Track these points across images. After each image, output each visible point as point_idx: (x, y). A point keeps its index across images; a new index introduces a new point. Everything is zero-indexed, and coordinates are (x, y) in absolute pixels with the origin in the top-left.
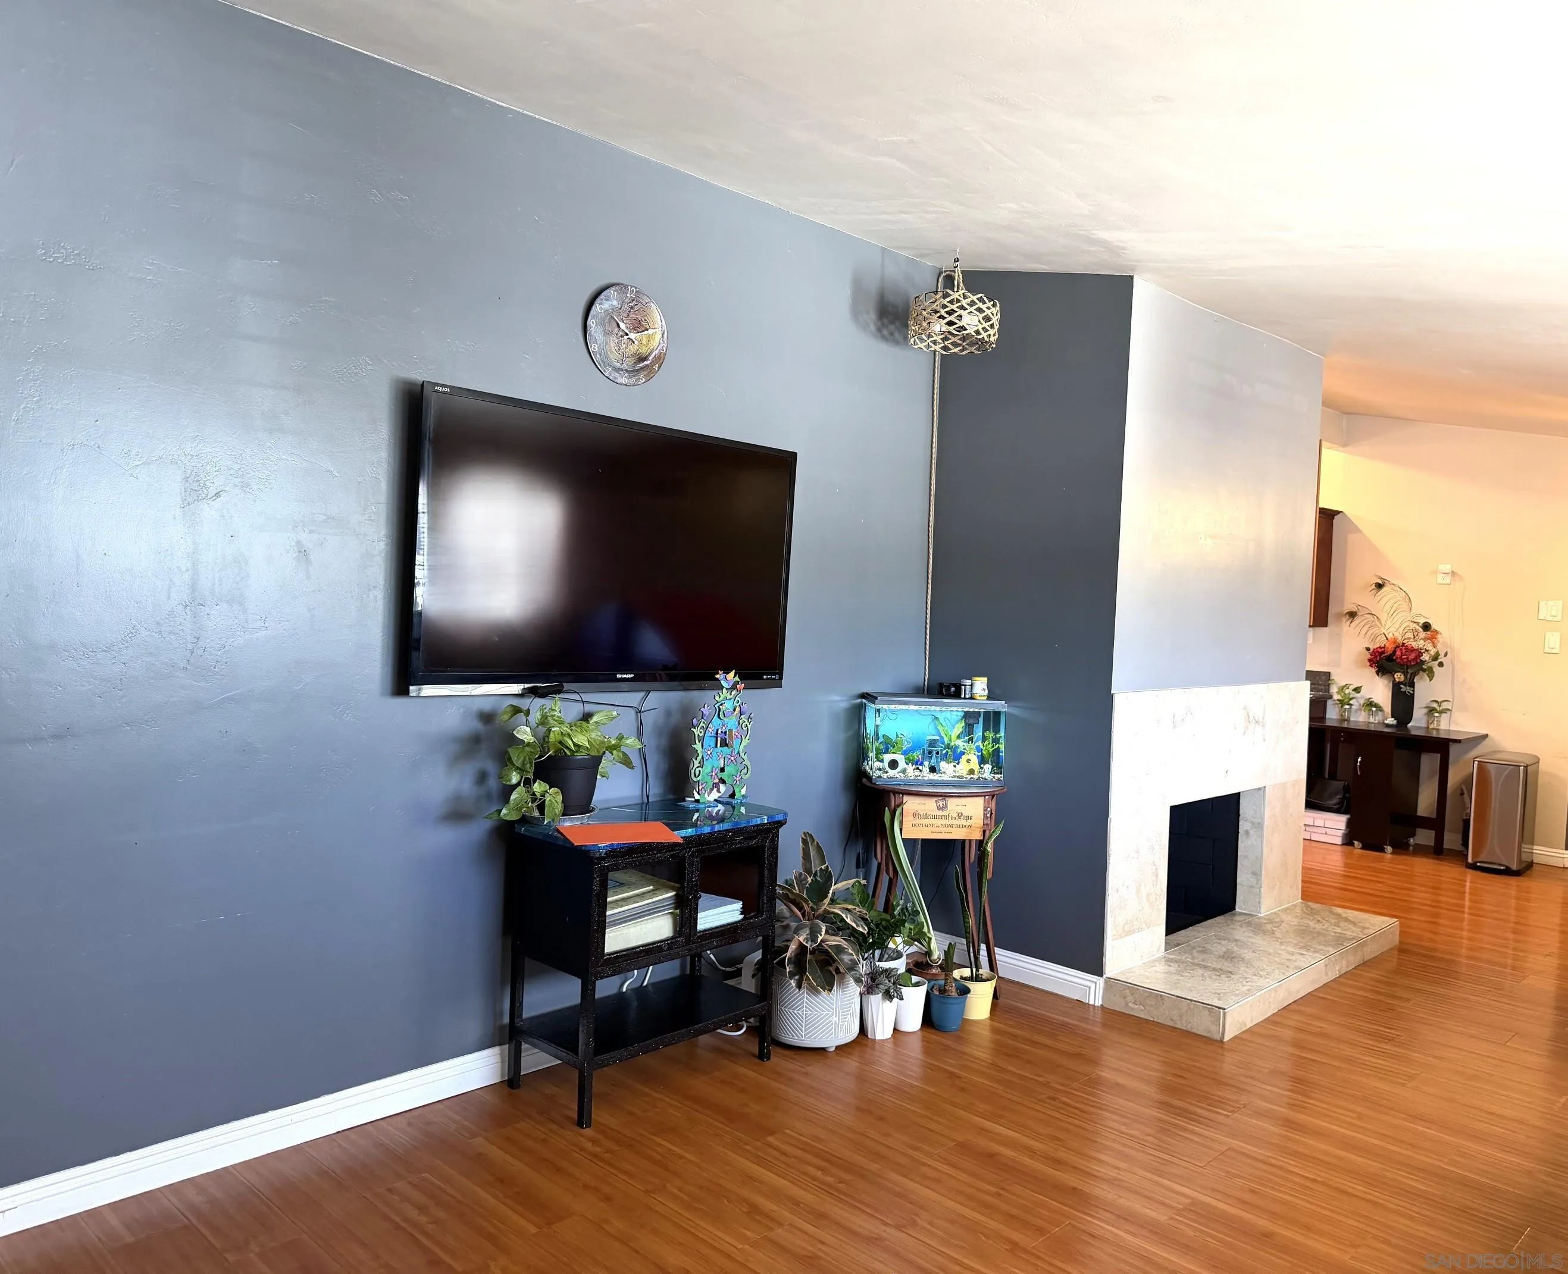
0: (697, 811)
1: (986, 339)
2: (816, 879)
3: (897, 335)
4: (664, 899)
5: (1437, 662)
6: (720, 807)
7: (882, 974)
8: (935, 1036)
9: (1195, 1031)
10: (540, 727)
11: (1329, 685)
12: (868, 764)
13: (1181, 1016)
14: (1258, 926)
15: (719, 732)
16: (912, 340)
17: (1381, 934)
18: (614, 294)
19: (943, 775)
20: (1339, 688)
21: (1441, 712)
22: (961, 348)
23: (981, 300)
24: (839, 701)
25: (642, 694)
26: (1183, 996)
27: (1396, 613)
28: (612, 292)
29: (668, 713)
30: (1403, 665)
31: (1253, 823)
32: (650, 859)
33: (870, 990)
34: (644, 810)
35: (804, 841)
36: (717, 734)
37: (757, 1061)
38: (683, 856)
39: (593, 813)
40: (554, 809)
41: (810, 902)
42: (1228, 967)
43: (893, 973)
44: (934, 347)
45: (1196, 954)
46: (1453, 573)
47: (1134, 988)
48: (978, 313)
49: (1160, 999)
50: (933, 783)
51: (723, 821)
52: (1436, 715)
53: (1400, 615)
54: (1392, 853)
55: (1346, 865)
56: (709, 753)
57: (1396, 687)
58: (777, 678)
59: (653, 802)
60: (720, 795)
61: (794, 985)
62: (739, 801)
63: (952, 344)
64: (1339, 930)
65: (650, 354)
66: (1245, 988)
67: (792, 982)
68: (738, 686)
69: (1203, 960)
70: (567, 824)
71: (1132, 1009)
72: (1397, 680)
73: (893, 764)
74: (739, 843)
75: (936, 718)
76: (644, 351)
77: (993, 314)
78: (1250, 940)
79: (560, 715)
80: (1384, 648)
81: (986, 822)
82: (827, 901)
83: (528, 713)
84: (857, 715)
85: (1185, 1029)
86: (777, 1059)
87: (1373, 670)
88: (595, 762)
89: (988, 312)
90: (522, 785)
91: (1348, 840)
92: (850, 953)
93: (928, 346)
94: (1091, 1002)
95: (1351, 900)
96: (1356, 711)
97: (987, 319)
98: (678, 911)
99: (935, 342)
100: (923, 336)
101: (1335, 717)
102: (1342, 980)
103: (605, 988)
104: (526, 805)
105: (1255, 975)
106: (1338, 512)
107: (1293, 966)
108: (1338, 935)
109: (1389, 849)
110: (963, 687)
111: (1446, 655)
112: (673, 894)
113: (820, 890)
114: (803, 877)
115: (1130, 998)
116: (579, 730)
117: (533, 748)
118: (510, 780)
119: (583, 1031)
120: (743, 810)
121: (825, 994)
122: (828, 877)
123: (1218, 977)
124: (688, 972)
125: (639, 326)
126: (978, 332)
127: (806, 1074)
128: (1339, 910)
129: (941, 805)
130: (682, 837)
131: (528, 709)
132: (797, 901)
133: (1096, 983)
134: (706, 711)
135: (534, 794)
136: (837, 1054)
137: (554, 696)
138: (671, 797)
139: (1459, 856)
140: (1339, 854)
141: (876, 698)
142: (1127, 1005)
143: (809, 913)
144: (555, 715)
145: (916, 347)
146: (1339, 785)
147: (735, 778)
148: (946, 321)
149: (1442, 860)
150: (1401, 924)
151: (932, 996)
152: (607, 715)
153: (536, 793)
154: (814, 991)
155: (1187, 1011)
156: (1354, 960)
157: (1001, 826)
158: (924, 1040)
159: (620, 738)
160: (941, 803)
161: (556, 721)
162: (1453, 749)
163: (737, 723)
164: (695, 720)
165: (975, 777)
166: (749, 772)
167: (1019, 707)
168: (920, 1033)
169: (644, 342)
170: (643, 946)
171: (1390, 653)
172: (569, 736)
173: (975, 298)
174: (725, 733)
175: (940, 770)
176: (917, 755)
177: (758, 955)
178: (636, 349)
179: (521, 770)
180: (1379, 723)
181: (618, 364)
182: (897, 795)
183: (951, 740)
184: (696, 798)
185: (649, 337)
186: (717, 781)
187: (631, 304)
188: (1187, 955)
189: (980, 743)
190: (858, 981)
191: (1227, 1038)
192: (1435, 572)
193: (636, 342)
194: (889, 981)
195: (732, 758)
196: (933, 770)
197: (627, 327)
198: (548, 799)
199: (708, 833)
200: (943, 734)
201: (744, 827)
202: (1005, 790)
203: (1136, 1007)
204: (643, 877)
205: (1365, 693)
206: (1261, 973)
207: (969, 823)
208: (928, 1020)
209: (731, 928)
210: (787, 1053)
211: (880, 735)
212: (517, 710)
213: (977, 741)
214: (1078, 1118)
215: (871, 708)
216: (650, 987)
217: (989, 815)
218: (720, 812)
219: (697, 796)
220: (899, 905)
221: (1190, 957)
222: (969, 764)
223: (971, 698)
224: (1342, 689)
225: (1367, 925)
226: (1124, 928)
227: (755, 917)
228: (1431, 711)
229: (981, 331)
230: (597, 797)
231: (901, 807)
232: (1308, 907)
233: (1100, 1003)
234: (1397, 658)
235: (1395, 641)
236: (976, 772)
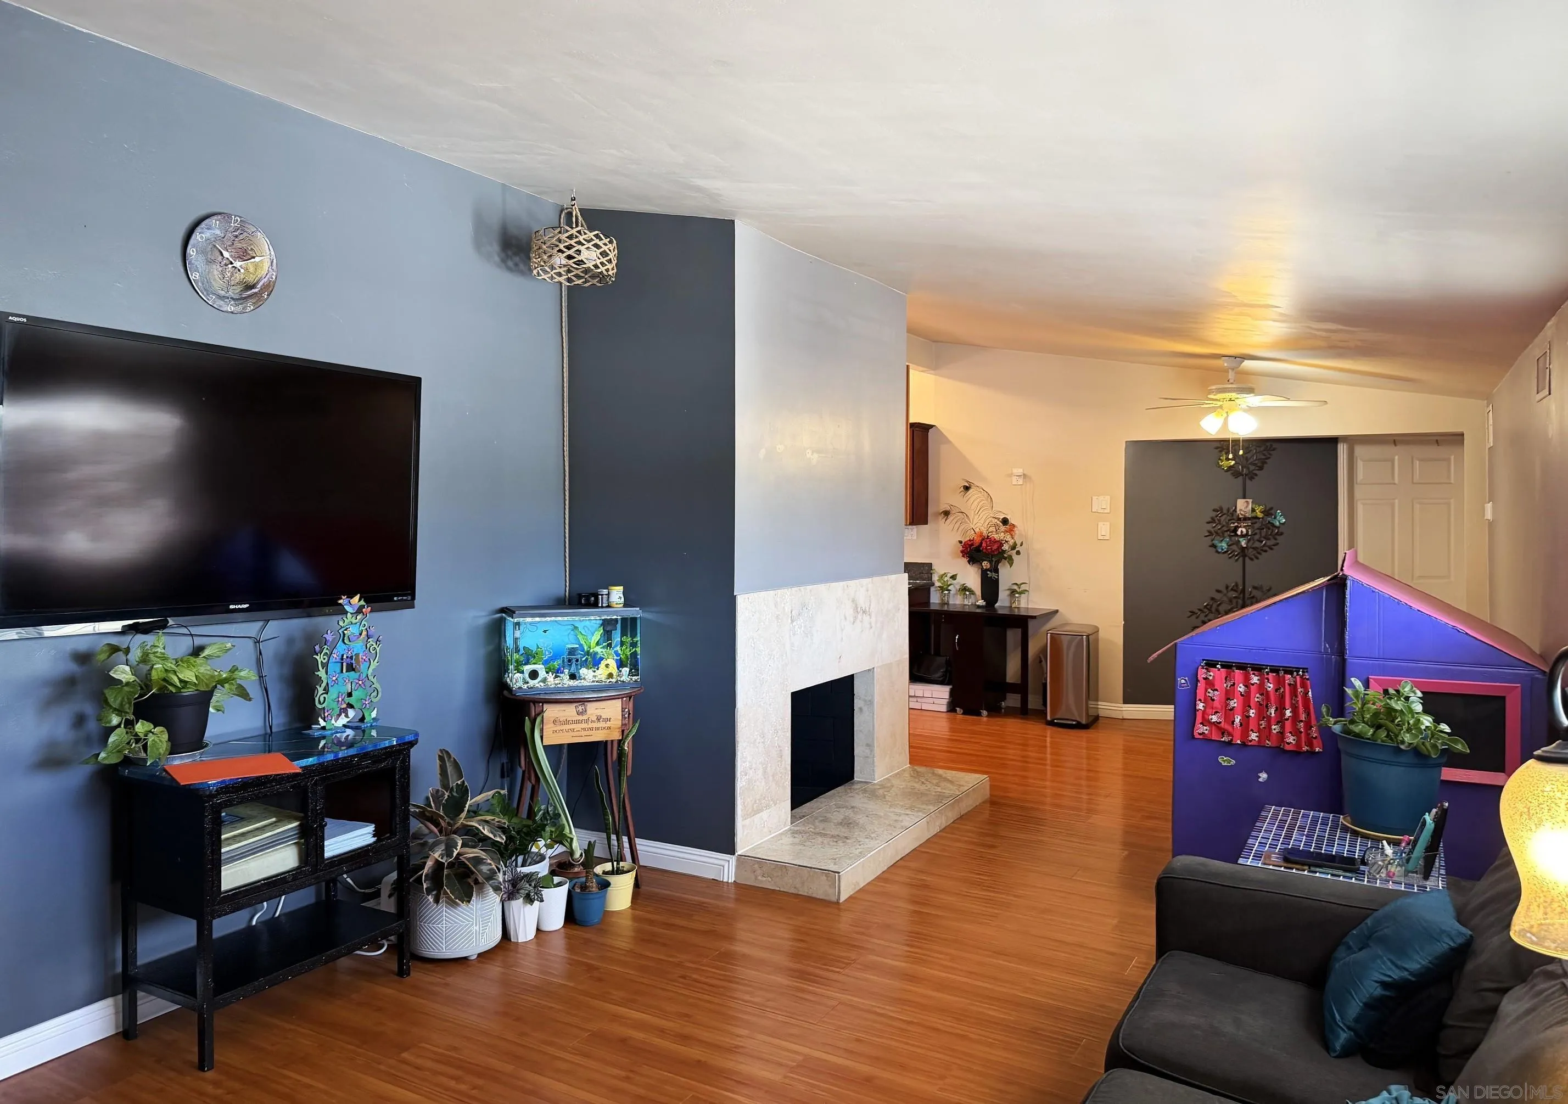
0: (324, 738)
1: (605, 273)
2: (452, 795)
3: (522, 266)
4: (285, 831)
5: (1015, 551)
6: (349, 732)
7: (523, 879)
8: (577, 932)
9: (814, 895)
10: (141, 665)
11: (931, 574)
12: (508, 676)
13: (803, 883)
14: (872, 793)
15: (345, 657)
16: (535, 272)
17: (974, 789)
18: (216, 223)
19: (583, 681)
20: (939, 577)
21: (1020, 593)
22: (584, 280)
23: (597, 236)
24: (480, 616)
25: (261, 623)
26: (805, 865)
27: (981, 511)
28: (213, 221)
29: (290, 641)
30: (988, 554)
31: (865, 701)
32: (267, 791)
33: (511, 896)
34: (268, 741)
35: (441, 758)
36: (342, 659)
37: (396, 978)
38: (306, 785)
39: (206, 749)
40: (158, 749)
41: (446, 818)
42: (844, 833)
43: (534, 877)
44: (558, 279)
45: (817, 824)
46: (1025, 476)
47: (761, 862)
48: (595, 249)
49: (784, 870)
50: (572, 690)
51: (353, 746)
52: (1017, 595)
53: (984, 513)
54: (988, 716)
55: (952, 730)
56: (334, 678)
57: (984, 573)
58: (409, 598)
59: (276, 732)
60: (348, 720)
61: (431, 900)
62: (369, 725)
63: (575, 276)
64: (939, 789)
65: (258, 282)
66: (858, 851)
67: (430, 897)
68: (364, 610)
69: (824, 829)
70: (177, 762)
71: (762, 881)
72: (985, 568)
73: (534, 675)
74: (367, 767)
75: (576, 628)
76: (251, 279)
77: (610, 250)
78: (865, 806)
79: (163, 651)
80: (973, 540)
81: (624, 722)
82: (463, 815)
83: (127, 651)
84: (496, 630)
85: (806, 894)
86: (417, 975)
87: (965, 560)
88: (204, 698)
89: (605, 248)
90: (122, 726)
91: (952, 708)
92: (490, 863)
93: (552, 278)
94: (725, 880)
95: (953, 761)
96: (954, 595)
97: (604, 254)
98: (303, 840)
99: (560, 275)
100: (547, 268)
101: (937, 601)
102: (941, 834)
103: (223, 926)
104: (128, 747)
105: (867, 838)
106: (932, 426)
107: (900, 826)
108: (938, 793)
109: (985, 713)
110: (600, 597)
111: (1021, 545)
112: (296, 824)
113: (456, 806)
114: (440, 793)
115: (759, 872)
116: (185, 665)
117: (133, 688)
118: (110, 721)
119: (200, 972)
120: (374, 733)
121: (464, 905)
122: (463, 792)
123: (835, 844)
124: (324, 898)
125: (245, 255)
126: (596, 266)
127: (447, 985)
128: (940, 771)
129: (581, 710)
130: (301, 768)
131: (128, 647)
132: (434, 818)
133: (729, 861)
134: (329, 637)
135: (136, 735)
136: (479, 962)
137: (158, 631)
138: (298, 725)
139: (1041, 714)
140: (945, 720)
141: (514, 612)
142: (756, 878)
143: (446, 829)
144: (157, 652)
145: (540, 278)
146: (941, 660)
147: (364, 702)
148: (565, 255)
149: (1027, 719)
150: (991, 779)
151: (573, 893)
152: (220, 648)
153: (139, 734)
154: (452, 904)
155: (807, 878)
156: (952, 816)
157: (637, 725)
158: (568, 937)
159: (234, 670)
160: (580, 708)
161: (159, 657)
162: (1031, 624)
163: (364, 647)
164: (317, 648)
165: (614, 680)
166: (379, 696)
167: (652, 612)
168: (563, 930)
169: (252, 270)
170: (264, 880)
171: (977, 544)
172: (175, 672)
173: (591, 235)
174: (352, 657)
175: (580, 677)
176: (556, 664)
177: (394, 875)
178: (242, 277)
179: (119, 712)
180: (972, 604)
181: (223, 292)
182: (537, 705)
183: (590, 647)
184: (322, 725)
185: (256, 266)
186: (344, 706)
187: (235, 233)
188: (810, 826)
189: (618, 648)
190: (497, 889)
191: (842, 899)
192: (1011, 475)
193: (242, 271)
194: (530, 885)
195: (360, 682)
196: (573, 677)
197: (231, 256)
198: (150, 740)
199: (332, 760)
200: (583, 642)
201: (372, 751)
202: (642, 691)
203: (764, 879)
204: (264, 809)
205: (960, 580)
206: (873, 835)
207: (608, 724)
208: (571, 917)
209: (362, 852)
210: (429, 966)
211: (521, 647)
212: (114, 649)
213: (616, 646)
214: (706, 992)
215: (510, 621)
216: (283, 917)
217: (626, 716)
218: (350, 737)
219: (322, 723)
220: (541, 810)
221: (813, 827)
222: (608, 669)
223: (609, 606)
224: (942, 577)
225: (962, 783)
226: (753, 806)
227: (389, 838)
228: (1013, 592)
229: (600, 266)
230: (212, 731)
231: (541, 715)
232: (914, 770)
233: (733, 879)
234: (983, 549)
235: (981, 534)
236: (615, 676)
